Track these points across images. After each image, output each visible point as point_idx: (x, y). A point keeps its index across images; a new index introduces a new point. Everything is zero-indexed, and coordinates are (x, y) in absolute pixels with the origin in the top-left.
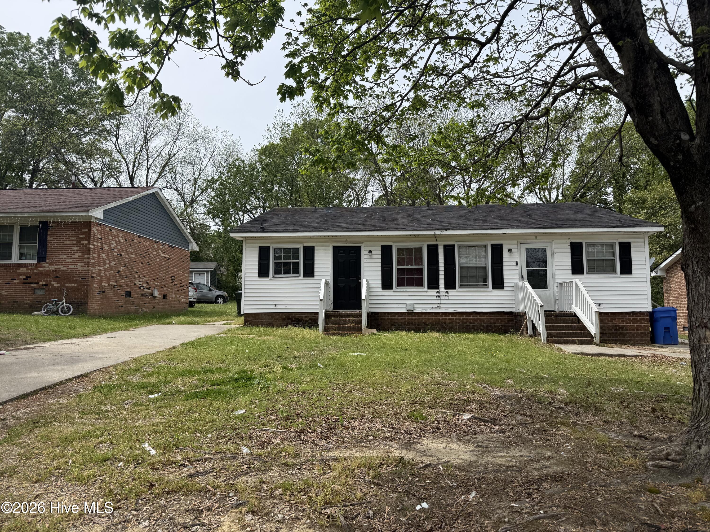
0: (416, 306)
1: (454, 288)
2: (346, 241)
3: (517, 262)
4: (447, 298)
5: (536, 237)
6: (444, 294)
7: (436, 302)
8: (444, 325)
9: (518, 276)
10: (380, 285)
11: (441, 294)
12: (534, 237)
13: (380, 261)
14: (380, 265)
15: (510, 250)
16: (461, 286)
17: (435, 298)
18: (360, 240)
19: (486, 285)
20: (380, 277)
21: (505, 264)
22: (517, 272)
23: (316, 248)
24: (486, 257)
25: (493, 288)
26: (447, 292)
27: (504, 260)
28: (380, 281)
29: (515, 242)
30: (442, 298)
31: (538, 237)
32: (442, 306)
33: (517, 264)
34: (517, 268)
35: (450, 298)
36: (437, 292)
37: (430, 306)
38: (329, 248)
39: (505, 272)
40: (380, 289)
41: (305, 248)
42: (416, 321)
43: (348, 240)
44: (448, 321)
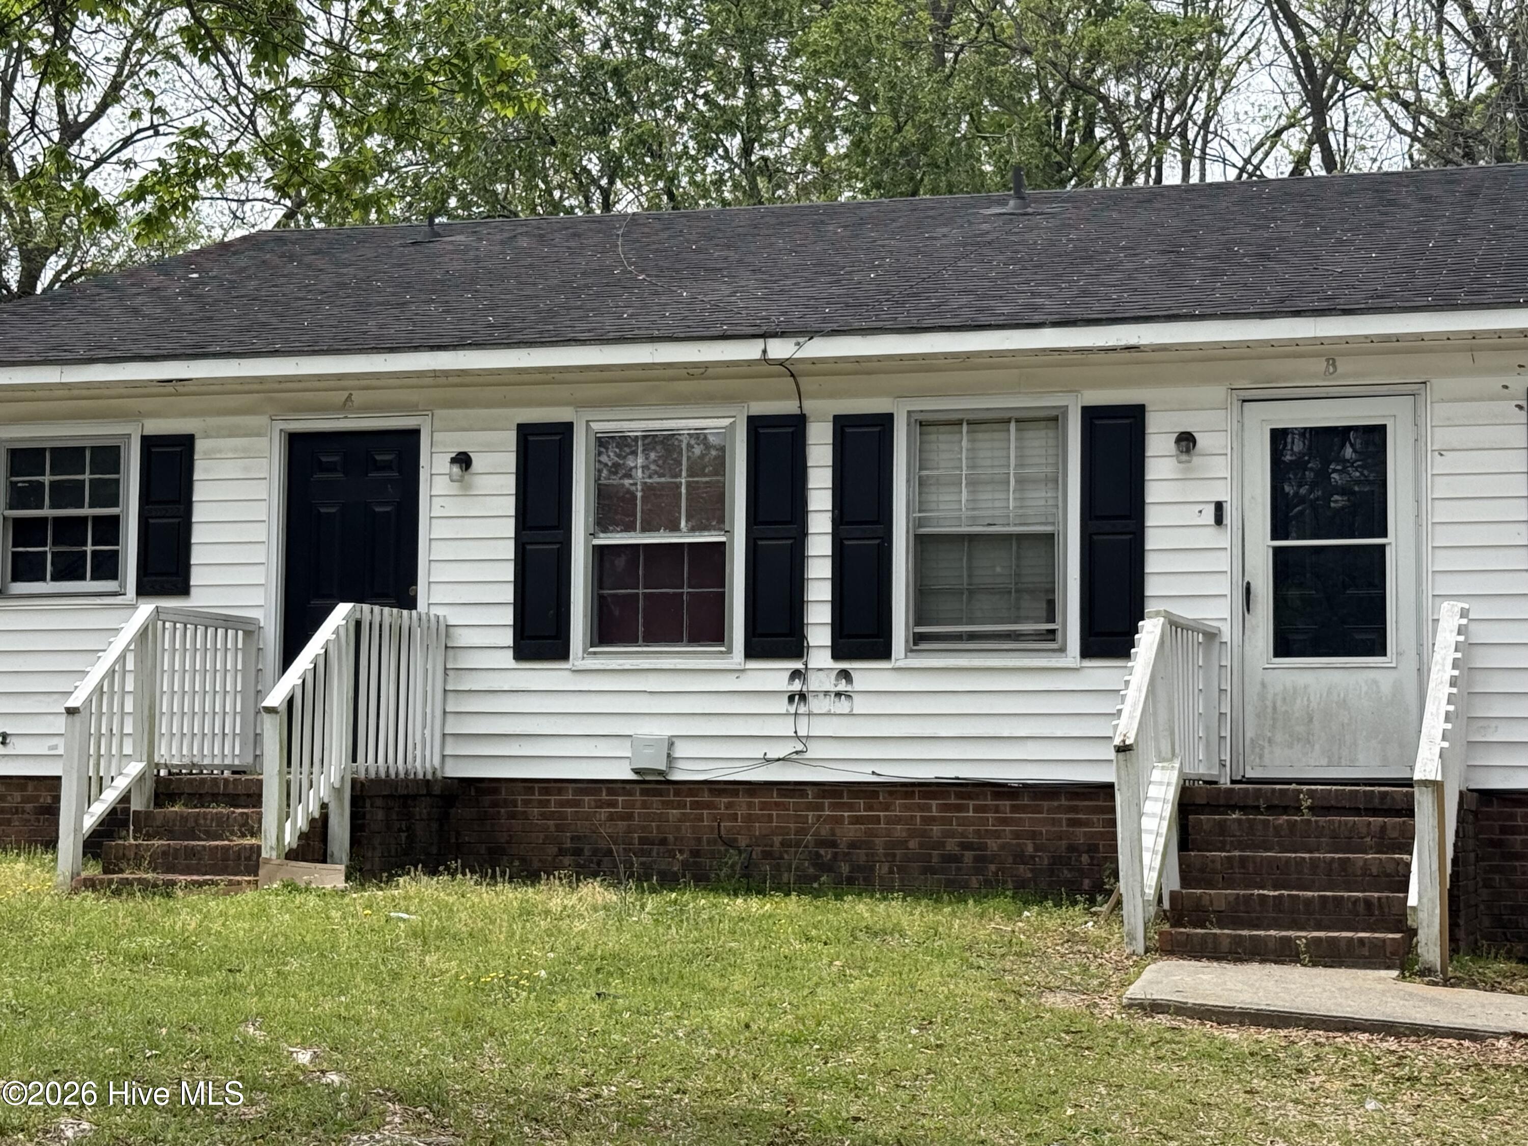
0: (682, 750)
1: (884, 653)
2: (346, 407)
3: (1219, 506)
4: (843, 706)
5: (1332, 361)
6: (829, 683)
7: (785, 728)
8: (826, 854)
9: (1222, 586)
10: (507, 638)
11: (816, 683)
12: (1320, 365)
13: (509, 506)
14: (509, 528)
15: (1186, 441)
16: (918, 640)
17: (782, 706)
18: (413, 396)
19: (1051, 635)
20: (508, 594)
21: (1153, 517)
22: (1222, 562)
23: (200, 446)
24: (1057, 481)
25: (1087, 652)
26: (845, 675)
27: (1154, 493)
28: (507, 616)
29: (1218, 392)
30: (817, 705)
31: (1343, 366)
32: (816, 751)
33: (1219, 520)
34: (1222, 539)
35: (860, 705)
36: (796, 674)
37: (756, 751)
38: (262, 443)
39: (1152, 564)
40: (507, 659)
41: (148, 442)
42: (686, 830)
43: (359, 397)
44: (849, 832)
